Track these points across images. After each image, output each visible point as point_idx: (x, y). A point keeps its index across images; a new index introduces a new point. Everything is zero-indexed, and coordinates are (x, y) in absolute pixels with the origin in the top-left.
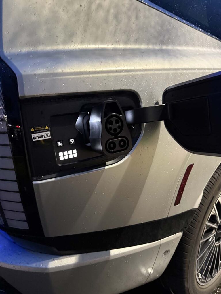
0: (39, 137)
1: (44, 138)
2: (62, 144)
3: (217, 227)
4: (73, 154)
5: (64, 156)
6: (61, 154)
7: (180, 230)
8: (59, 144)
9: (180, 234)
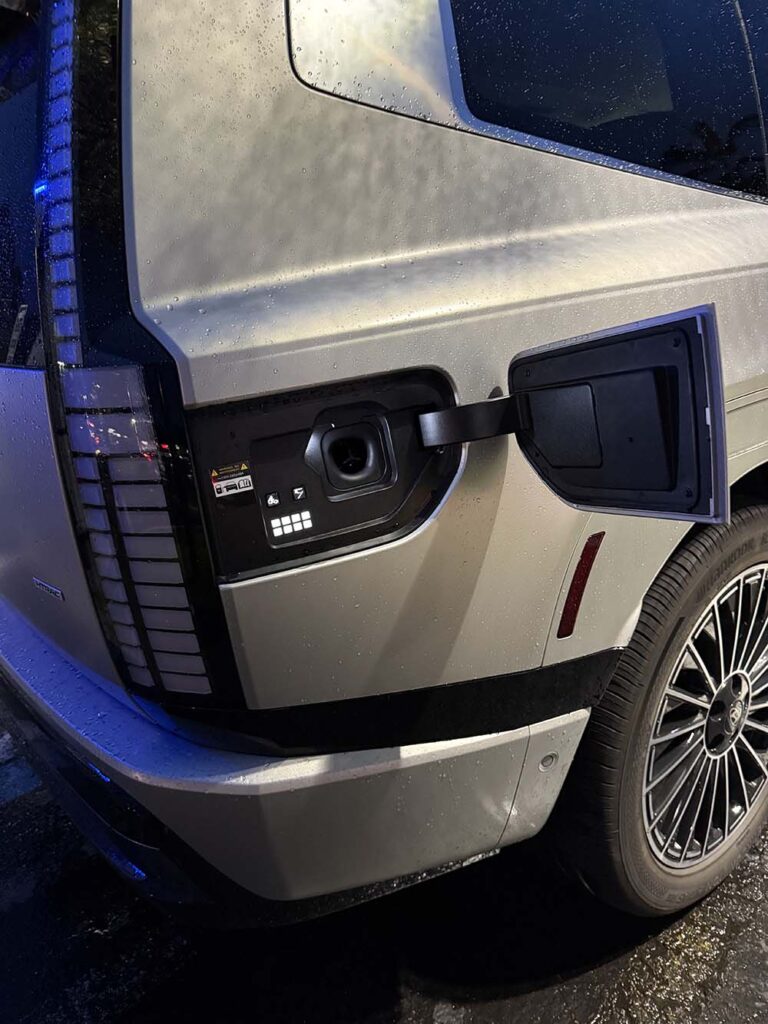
0: (228, 488)
1: (239, 491)
2: (277, 502)
3: (708, 706)
4: (302, 521)
5: (282, 526)
6: (275, 523)
7: (583, 702)
8: (272, 501)
9: (583, 715)
